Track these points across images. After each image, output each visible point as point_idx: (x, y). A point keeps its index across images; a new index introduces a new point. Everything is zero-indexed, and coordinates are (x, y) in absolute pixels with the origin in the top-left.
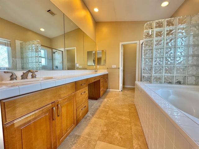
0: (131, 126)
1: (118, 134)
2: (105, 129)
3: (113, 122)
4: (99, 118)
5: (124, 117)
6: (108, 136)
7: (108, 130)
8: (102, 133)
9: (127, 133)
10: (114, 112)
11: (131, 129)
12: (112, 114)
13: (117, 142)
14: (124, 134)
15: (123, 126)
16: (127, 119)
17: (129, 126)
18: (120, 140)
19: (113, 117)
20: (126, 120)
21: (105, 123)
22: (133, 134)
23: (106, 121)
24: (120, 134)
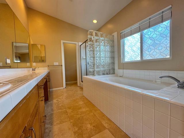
0: (93, 113)
1: (89, 125)
2: (76, 129)
3: (79, 118)
4: (62, 122)
5: (84, 109)
6: (84, 133)
7: (79, 128)
8: (77, 135)
9: (95, 120)
10: (72, 109)
11: (95, 115)
12: (72, 112)
13: (94, 132)
14: (94, 123)
15: (88, 117)
16: (87, 109)
17: (92, 114)
18: (95, 129)
19: (75, 114)
20: (87, 111)
21: (71, 124)
22: (98, 118)
23: (71, 121)
24: (91, 124)
